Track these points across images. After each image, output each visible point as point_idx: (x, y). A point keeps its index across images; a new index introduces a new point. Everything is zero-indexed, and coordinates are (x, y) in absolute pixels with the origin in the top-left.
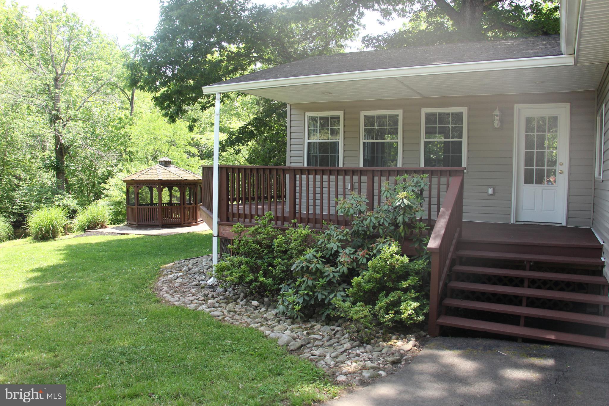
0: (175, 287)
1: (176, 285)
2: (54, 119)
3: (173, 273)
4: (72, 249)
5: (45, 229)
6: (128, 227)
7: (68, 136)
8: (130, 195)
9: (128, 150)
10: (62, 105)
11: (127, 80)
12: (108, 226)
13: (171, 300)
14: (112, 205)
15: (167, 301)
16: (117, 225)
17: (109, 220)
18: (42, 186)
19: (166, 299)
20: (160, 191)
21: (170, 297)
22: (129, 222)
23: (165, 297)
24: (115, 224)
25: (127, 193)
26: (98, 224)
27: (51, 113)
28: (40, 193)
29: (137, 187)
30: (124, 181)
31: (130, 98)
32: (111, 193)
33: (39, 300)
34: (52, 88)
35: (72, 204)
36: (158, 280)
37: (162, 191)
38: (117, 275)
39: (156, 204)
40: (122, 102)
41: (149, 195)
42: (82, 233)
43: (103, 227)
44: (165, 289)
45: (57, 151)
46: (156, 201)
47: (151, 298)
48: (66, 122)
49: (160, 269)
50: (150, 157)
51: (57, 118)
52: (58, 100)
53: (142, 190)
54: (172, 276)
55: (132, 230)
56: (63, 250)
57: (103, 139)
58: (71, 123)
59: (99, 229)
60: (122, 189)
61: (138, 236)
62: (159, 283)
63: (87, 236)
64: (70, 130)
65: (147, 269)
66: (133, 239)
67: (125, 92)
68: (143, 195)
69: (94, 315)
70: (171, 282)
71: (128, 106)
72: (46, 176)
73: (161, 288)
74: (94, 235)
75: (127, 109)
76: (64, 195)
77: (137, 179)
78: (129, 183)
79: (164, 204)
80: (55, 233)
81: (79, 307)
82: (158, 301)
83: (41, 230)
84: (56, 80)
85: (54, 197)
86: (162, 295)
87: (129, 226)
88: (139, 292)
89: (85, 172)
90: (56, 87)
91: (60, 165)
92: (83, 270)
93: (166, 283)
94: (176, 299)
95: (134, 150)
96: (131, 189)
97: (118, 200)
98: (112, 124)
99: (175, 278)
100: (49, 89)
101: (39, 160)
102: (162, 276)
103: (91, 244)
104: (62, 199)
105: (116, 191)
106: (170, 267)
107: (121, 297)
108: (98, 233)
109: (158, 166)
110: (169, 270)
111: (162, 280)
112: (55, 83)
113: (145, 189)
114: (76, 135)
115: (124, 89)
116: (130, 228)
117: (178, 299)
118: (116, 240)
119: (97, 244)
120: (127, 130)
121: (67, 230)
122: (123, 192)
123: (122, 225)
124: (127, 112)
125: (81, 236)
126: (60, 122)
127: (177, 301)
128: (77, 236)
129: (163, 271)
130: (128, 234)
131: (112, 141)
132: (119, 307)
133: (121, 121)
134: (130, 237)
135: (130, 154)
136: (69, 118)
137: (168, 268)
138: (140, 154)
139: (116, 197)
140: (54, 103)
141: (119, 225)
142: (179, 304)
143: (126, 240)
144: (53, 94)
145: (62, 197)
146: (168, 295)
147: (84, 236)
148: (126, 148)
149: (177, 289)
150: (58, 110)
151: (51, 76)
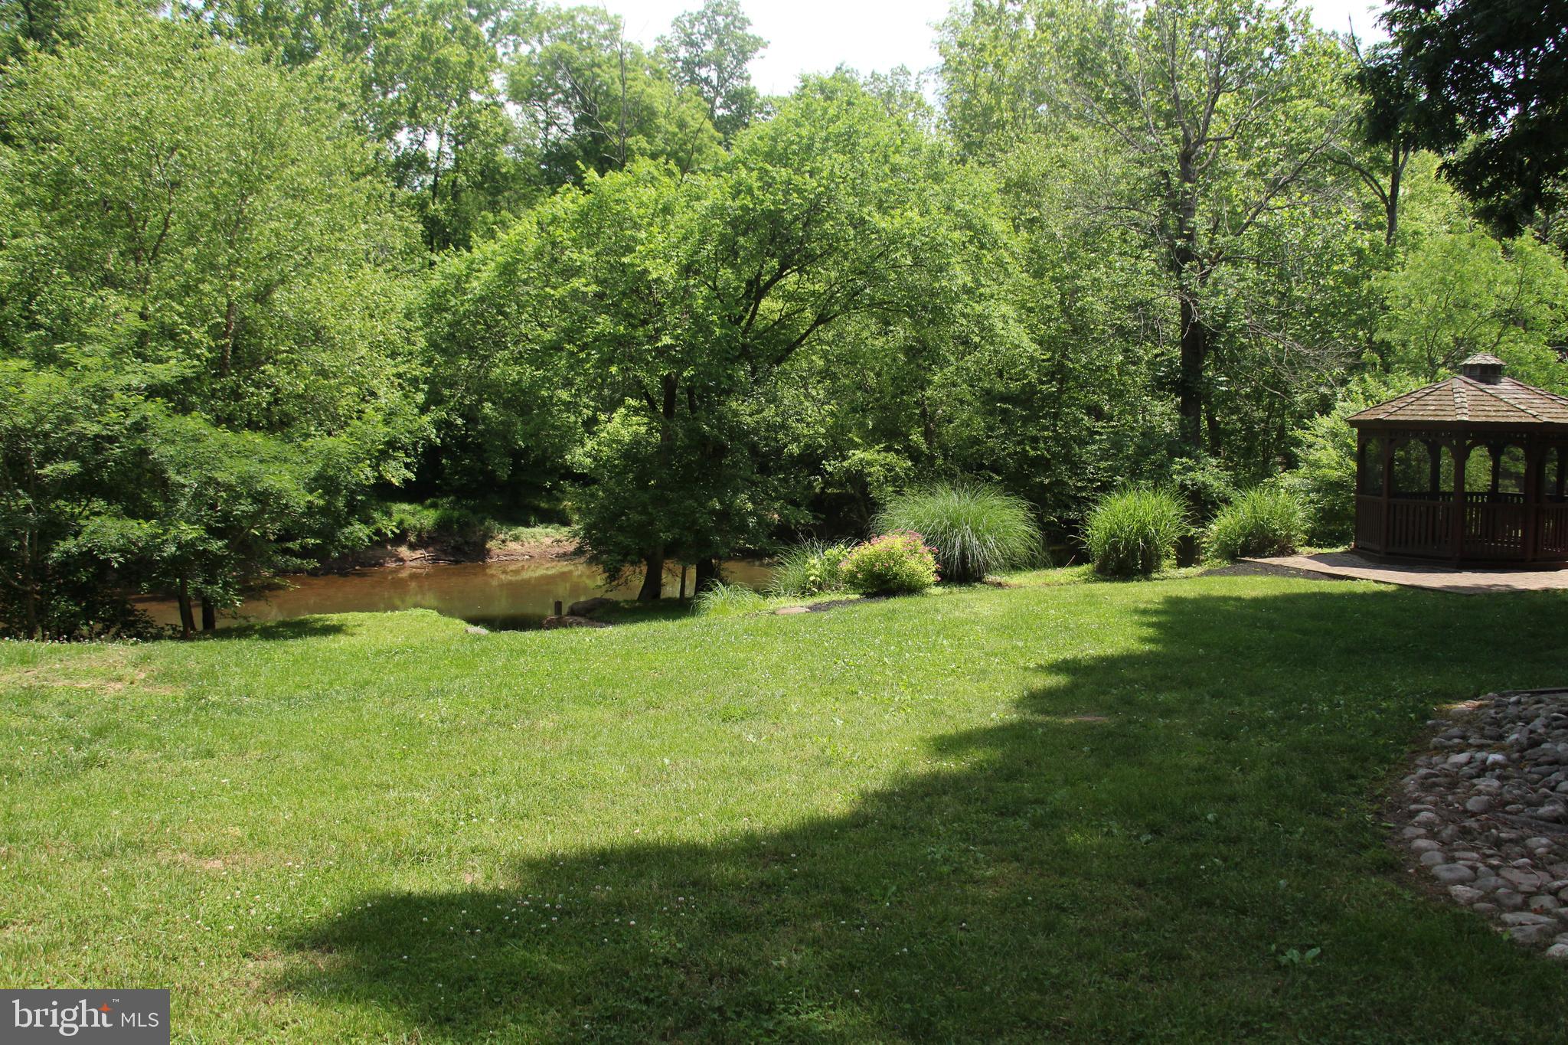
0: (1465, 811)
1: (1472, 804)
2: (1179, 259)
3: (1470, 746)
4: (1181, 612)
5: (1126, 548)
6: (1356, 558)
7: (1213, 304)
8: (1369, 464)
9: (1376, 338)
10: (1200, 221)
11: (1360, 123)
12: (1300, 549)
13: (1442, 871)
14: (1318, 491)
15: (1425, 874)
16: (1326, 551)
17: (1305, 532)
18: (1148, 434)
19: (1425, 860)
20: (1461, 458)
21: (1438, 857)
22: (1361, 543)
23: (1419, 852)
24: (1320, 546)
25: (1361, 457)
26: (1272, 543)
27: (1172, 246)
28: (1143, 452)
29: (1392, 441)
30: (1353, 423)
31: (1388, 193)
32: (1318, 454)
33: (1008, 779)
34: (1176, 180)
35: (1216, 484)
36: (1410, 767)
37: (1467, 456)
38: (1276, 723)
39: (1449, 494)
40: (1367, 207)
41: (1427, 468)
42: (1226, 564)
43: (1286, 550)
44: (1424, 816)
45: (1184, 344)
46: (1447, 487)
47: (1366, 847)
48: (1208, 267)
49: (1425, 716)
50: (1441, 360)
51: (1186, 255)
52: (1189, 209)
53: (1407, 453)
54: (1462, 758)
55: (1368, 567)
56: (1156, 612)
57: (1309, 312)
58: (1224, 270)
59: (1273, 556)
60: (1348, 446)
61: (1383, 587)
62: (1410, 783)
63: (1236, 574)
64: (1221, 287)
65: (1381, 711)
66: (1363, 597)
67: (1372, 178)
68: (1409, 466)
69: (1140, 884)
70: (1452, 786)
71: (1383, 219)
72: (1158, 407)
73: (1413, 807)
74: (1256, 573)
75: (1380, 227)
76: (1197, 459)
77: (1392, 418)
78: (1367, 429)
79: (1472, 494)
80: (1151, 560)
81: (1109, 833)
82: (1387, 867)
83: (1114, 548)
84: (1185, 158)
85: (1172, 462)
86: (1411, 840)
87: (1362, 556)
88: (1327, 813)
89: (1259, 399)
90: (1186, 176)
91: (1191, 379)
92: (1189, 684)
93: (1435, 785)
94: (1461, 869)
95: (1393, 337)
96: (1373, 447)
97: (1334, 475)
98: (1336, 268)
99: (1473, 772)
100: (1168, 184)
101: (1144, 368)
102: (1428, 749)
103: (1239, 599)
104: (1190, 469)
105: (1331, 450)
106: (1462, 713)
107: (1256, 823)
108: (1267, 570)
109: (1459, 383)
110: (1455, 731)
111: (1423, 771)
112: (1184, 167)
113: (1417, 449)
114: (1235, 300)
115: (1371, 169)
116: (1363, 561)
117: (1467, 873)
118: (1314, 594)
119: (1257, 602)
120: (1376, 284)
121: (1188, 553)
122: (1351, 454)
123: (1341, 549)
124: (1381, 235)
125: (1221, 572)
126: (1192, 268)
127: (1462, 882)
128: (1209, 573)
129: (1434, 730)
130: (1353, 579)
131: (1333, 316)
132: (1237, 864)
133: (1360, 258)
134: (1358, 588)
135: (1383, 349)
136: (1217, 256)
137: (1458, 718)
138: (1413, 350)
139: (1331, 468)
140: (1180, 219)
141: (1334, 550)
142: (1470, 902)
143: (1342, 596)
144: (1179, 197)
145: (1191, 463)
146: (1434, 844)
147: (1228, 574)
148: (1372, 335)
149: (1471, 823)
150: (1190, 238)
151: (1174, 150)
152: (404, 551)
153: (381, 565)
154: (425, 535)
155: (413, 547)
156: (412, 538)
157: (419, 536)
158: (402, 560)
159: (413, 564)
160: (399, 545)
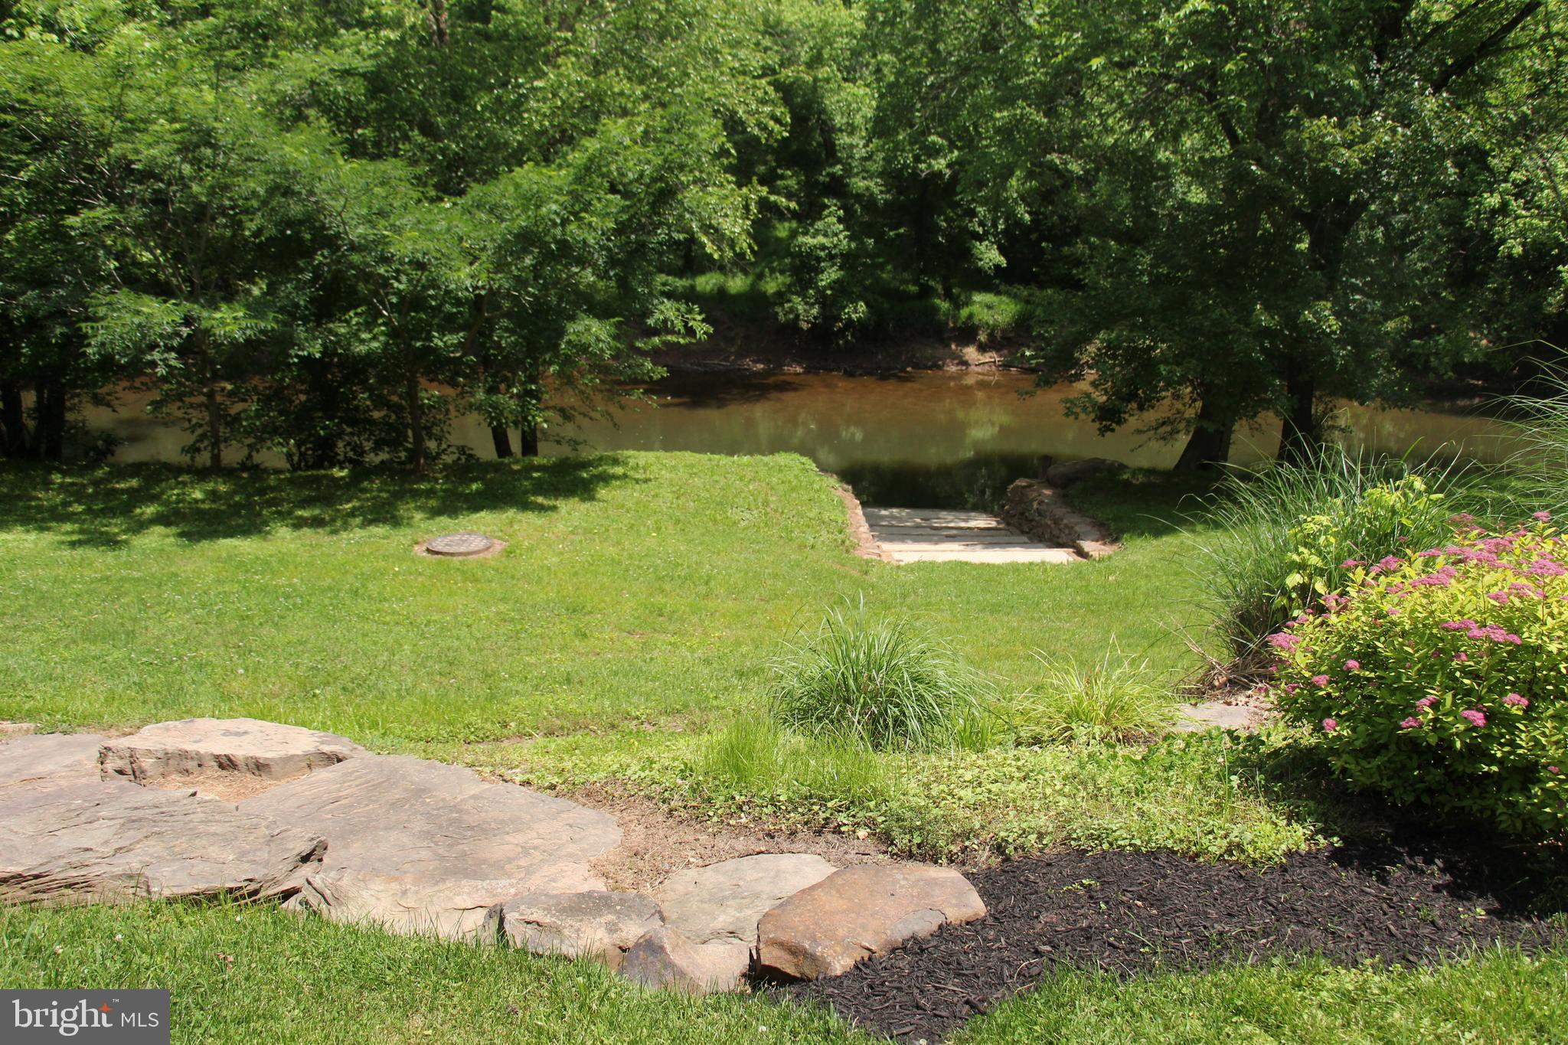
152: (971, 353)
153: (940, 368)
154: (998, 334)
155: (983, 348)
156: (982, 337)
157: (991, 335)
158: (966, 363)
159: (979, 369)
160: (967, 345)
